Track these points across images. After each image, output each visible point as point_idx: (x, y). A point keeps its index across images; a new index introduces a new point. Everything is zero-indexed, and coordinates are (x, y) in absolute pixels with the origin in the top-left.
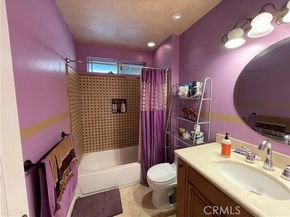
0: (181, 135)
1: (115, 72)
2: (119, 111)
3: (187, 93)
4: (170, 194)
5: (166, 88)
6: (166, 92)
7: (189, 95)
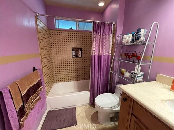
0: (122, 74)
1: (74, 28)
2: (77, 56)
3: (130, 40)
4: (111, 116)
5: (111, 37)
6: (111, 41)
7: (133, 41)
